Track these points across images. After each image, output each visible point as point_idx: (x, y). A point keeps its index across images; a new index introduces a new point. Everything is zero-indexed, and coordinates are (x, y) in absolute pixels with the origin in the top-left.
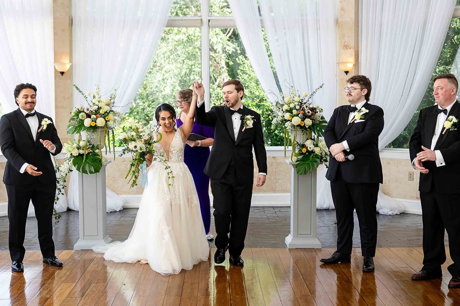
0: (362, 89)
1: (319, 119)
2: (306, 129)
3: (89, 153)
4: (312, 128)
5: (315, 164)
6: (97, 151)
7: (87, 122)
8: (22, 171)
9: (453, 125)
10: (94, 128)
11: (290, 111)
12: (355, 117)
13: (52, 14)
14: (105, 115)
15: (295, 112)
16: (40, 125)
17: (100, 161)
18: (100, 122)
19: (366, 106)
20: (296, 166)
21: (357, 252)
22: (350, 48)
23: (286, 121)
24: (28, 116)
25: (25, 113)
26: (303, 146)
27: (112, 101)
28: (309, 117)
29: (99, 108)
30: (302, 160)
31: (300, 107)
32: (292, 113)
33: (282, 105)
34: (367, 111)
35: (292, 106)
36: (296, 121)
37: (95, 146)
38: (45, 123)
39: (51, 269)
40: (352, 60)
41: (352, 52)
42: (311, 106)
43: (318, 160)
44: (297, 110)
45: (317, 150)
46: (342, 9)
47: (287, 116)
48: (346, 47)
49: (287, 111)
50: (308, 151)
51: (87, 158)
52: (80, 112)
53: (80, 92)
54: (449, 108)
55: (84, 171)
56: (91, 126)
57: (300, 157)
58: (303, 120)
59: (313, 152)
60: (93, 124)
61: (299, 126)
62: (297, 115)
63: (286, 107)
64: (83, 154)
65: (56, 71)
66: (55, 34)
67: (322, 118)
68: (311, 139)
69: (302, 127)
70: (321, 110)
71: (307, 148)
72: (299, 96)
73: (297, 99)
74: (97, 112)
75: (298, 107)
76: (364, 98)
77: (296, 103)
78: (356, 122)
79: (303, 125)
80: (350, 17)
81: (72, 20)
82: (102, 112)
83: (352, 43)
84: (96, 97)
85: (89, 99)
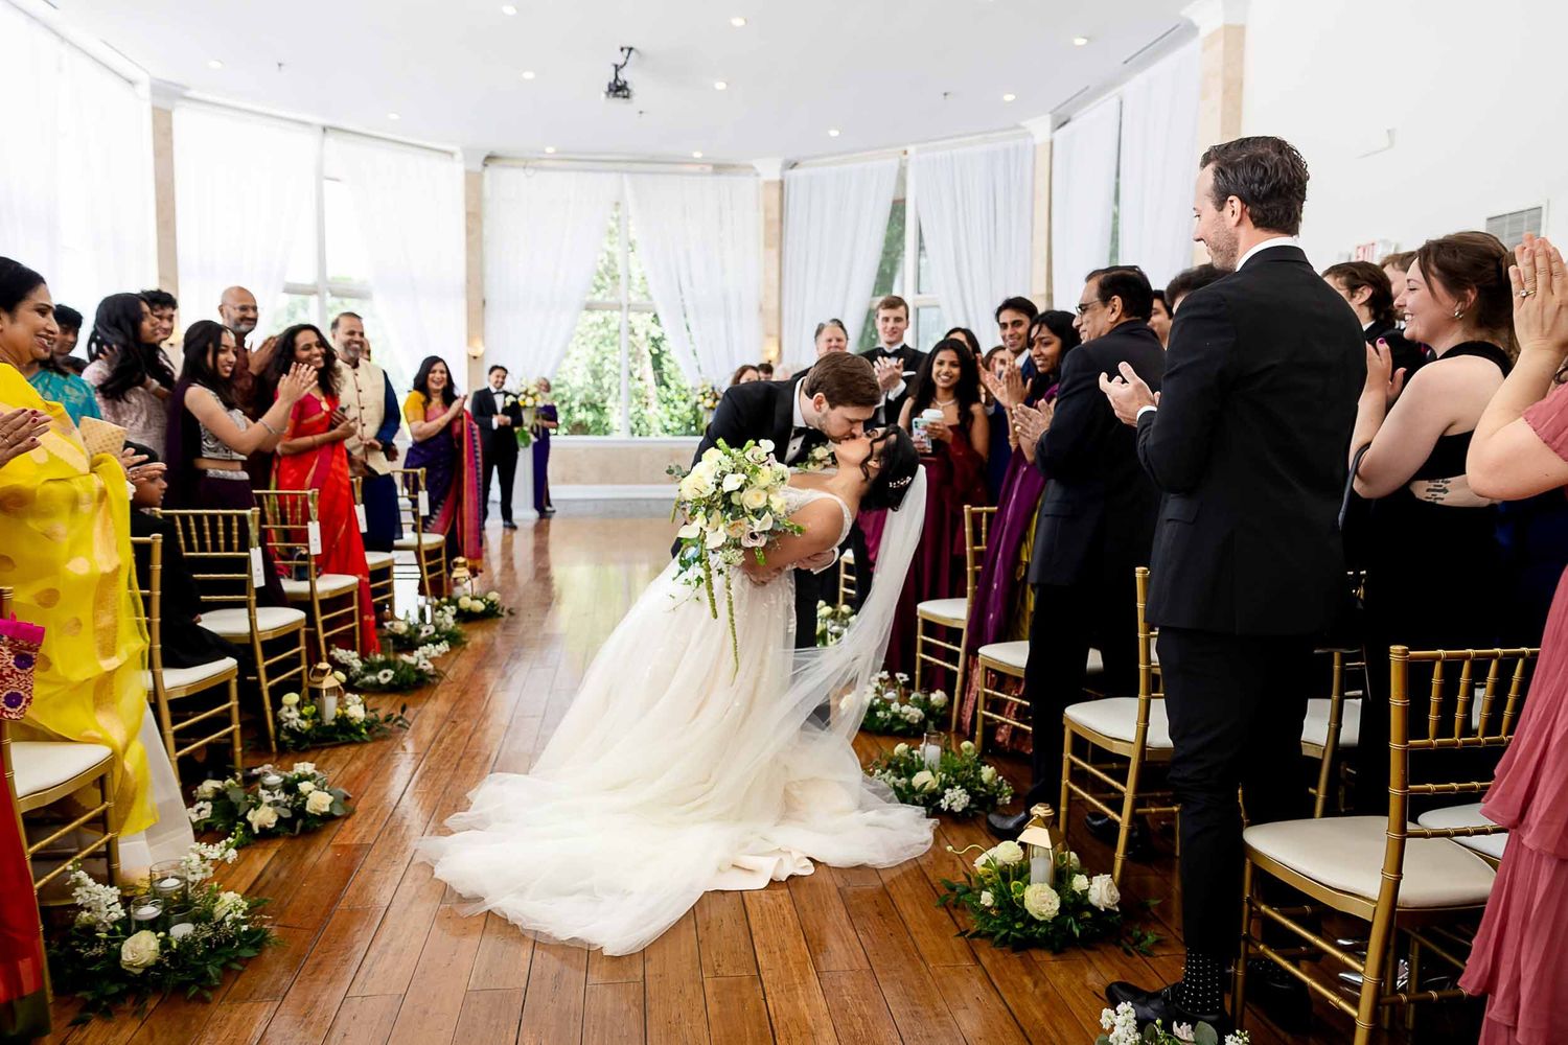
8: (495, 425)
13: (465, 296)
15: (707, 395)
16: (505, 402)
18: (529, 401)
22: (773, 337)
24: (497, 393)
25: (494, 390)
33: (696, 389)
35: (705, 390)
38: (510, 399)
40: (775, 348)
41: (775, 340)
46: (766, 297)
47: (701, 398)
48: (769, 335)
63: (700, 391)
65: (469, 355)
66: (468, 316)
73: (710, 384)
74: (526, 393)
75: (711, 391)
80: (773, 304)
81: (484, 302)
82: (530, 393)
83: (776, 332)
84: (524, 379)
85: (518, 381)
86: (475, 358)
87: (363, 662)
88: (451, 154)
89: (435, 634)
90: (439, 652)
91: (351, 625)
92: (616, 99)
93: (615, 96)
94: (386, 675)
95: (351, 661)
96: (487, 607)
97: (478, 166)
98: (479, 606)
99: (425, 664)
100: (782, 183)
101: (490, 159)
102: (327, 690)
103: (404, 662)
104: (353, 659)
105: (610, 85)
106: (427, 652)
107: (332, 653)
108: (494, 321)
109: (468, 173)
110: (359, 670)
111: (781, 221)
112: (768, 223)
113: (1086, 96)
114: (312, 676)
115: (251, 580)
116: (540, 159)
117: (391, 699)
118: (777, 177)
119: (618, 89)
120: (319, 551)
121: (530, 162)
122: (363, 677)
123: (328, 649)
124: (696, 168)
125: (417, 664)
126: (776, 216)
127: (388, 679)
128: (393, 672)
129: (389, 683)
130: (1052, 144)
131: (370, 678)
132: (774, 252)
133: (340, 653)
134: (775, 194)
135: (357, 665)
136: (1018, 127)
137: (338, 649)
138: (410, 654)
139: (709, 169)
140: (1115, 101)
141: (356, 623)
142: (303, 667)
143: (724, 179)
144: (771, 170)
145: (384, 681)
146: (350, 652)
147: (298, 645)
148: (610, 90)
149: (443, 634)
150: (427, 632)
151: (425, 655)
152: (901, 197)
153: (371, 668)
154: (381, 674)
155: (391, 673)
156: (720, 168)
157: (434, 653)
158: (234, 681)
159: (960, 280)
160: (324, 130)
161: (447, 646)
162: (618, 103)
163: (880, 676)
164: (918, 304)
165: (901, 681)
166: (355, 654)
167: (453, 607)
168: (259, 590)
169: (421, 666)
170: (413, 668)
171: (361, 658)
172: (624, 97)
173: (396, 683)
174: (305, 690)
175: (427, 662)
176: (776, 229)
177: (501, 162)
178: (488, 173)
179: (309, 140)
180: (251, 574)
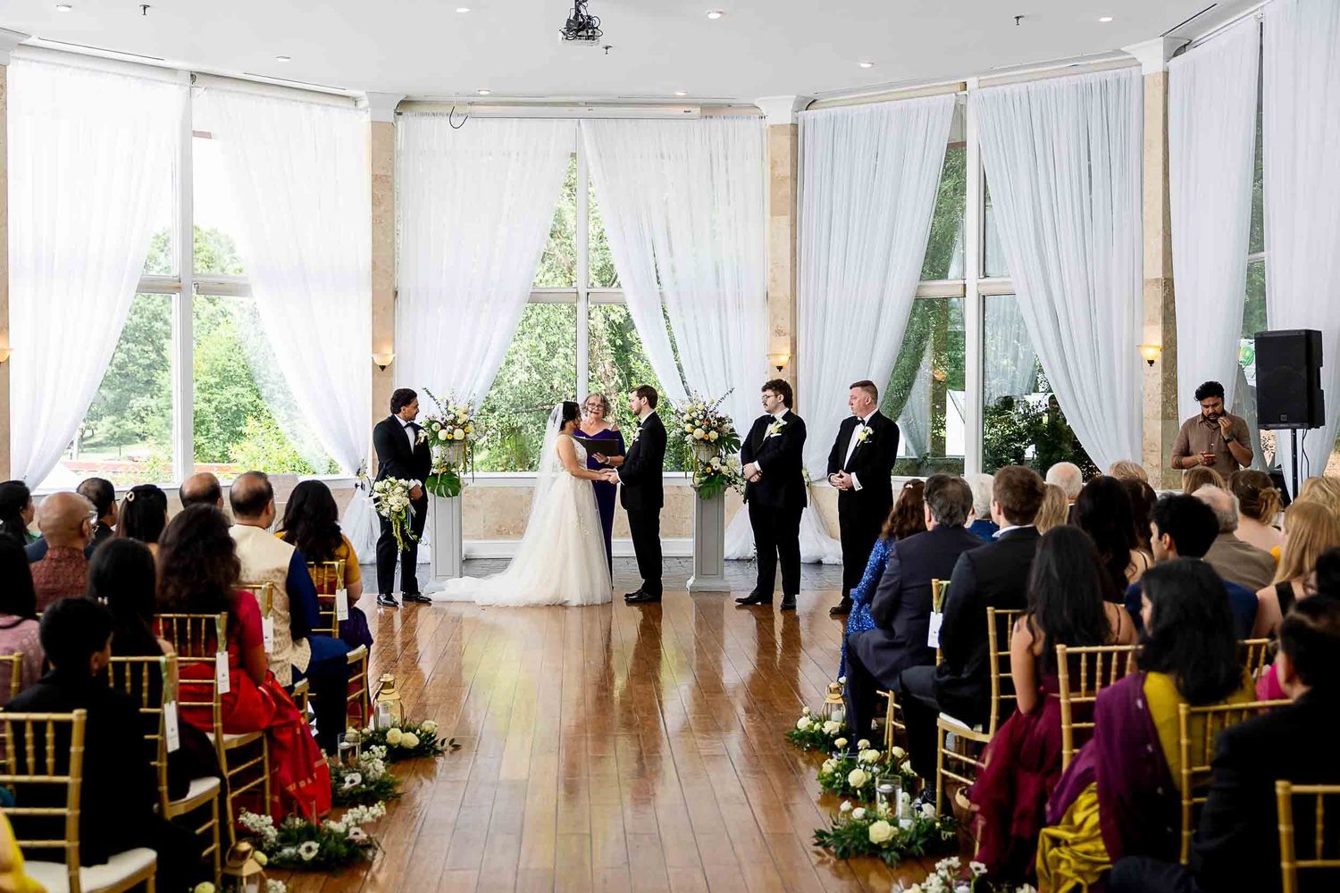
0: (776, 396)
1: (728, 431)
2: (711, 443)
3: (444, 473)
4: (719, 442)
5: (722, 487)
6: (453, 470)
7: (442, 435)
9: (867, 437)
10: (450, 442)
11: (692, 421)
12: (772, 430)
13: (370, 287)
14: (464, 426)
15: (697, 423)
16: (417, 438)
17: (458, 481)
18: (459, 434)
19: (786, 417)
20: (698, 490)
21: (778, 596)
22: (785, 335)
23: (687, 434)
24: (406, 426)
25: (403, 422)
26: (708, 465)
27: (471, 408)
28: (715, 429)
29: (456, 417)
30: (706, 481)
31: (705, 417)
32: (694, 424)
33: (683, 414)
34: (785, 423)
35: (694, 415)
36: (699, 433)
37: (452, 464)
38: (423, 435)
39: (412, 605)
40: (787, 351)
41: (787, 339)
42: (718, 416)
43: (725, 482)
44: (700, 420)
45: (724, 469)
46: (774, 280)
47: (688, 427)
48: (779, 332)
49: (688, 422)
50: (713, 471)
51: (441, 479)
52: (432, 422)
53: (432, 397)
54: (867, 419)
55: (440, 494)
56: (447, 439)
57: (704, 479)
58: (707, 432)
59: (719, 472)
60: (450, 437)
61: (702, 439)
62: (700, 427)
63: (687, 417)
64: (437, 474)
65: (374, 364)
66: (374, 313)
67: (732, 430)
68: (719, 456)
69: (706, 442)
70: (731, 421)
71: (712, 467)
72: (705, 403)
73: (701, 406)
74: (454, 422)
75: (701, 417)
76: (783, 405)
77: (700, 412)
78: (772, 436)
79: (707, 439)
80: (784, 291)
81: (396, 293)
82: (459, 422)
83: (787, 327)
84: (451, 403)
85: (443, 406)
86: (383, 368)
87: (280, 830)
88: (355, 100)
89: (361, 784)
90: (373, 816)
91: (260, 780)
92: (577, 41)
93: (577, 37)
94: (309, 849)
95: (264, 828)
96: (422, 741)
97: (390, 117)
98: (411, 740)
99: (357, 834)
100: (795, 126)
101: (405, 104)
102: (248, 877)
103: (331, 831)
104: (267, 826)
105: (569, 21)
106: (358, 816)
107: (242, 818)
108: (409, 318)
109: (376, 125)
110: (274, 840)
111: (795, 178)
112: (776, 182)
113: (1210, 16)
114: (229, 859)
115: (164, 743)
116: (471, 104)
117: (316, 880)
118: (788, 120)
119: (581, 27)
120: (227, 690)
121: (457, 109)
122: (280, 849)
123: (237, 814)
124: (679, 111)
125: (347, 832)
126: (786, 170)
127: (312, 854)
128: (318, 845)
129: (314, 859)
130: (1166, 74)
131: (288, 851)
132: (785, 221)
133: (250, 819)
134: (786, 142)
135: (272, 833)
136: (1119, 52)
137: (249, 814)
138: (338, 819)
139: (696, 111)
140: (1250, 25)
141: (266, 776)
142: (216, 846)
143: (716, 123)
144: (780, 112)
145: (307, 856)
146: (263, 816)
147: (210, 819)
148: (569, 28)
149: (372, 783)
150: (352, 782)
151: (356, 820)
152: (959, 140)
153: (288, 838)
154: (304, 846)
155: (315, 845)
156: (711, 109)
157: (368, 818)
158: (153, 878)
159: (1044, 268)
160: (193, 77)
161: (383, 807)
162: (580, 47)
163: (950, 863)
164: (984, 291)
165: (977, 874)
166: (269, 819)
167: (383, 747)
168: (172, 756)
169: (351, 835)
170: (342, 838)
171: (275, 824)
172: (588, 38)
173: (322, 859)
174: (218, 878)
175: (358, 830)
176: (786, 189)
177: (418, 109)
178: (401, 124)
179: (171, 93)
180: (164, 734)
